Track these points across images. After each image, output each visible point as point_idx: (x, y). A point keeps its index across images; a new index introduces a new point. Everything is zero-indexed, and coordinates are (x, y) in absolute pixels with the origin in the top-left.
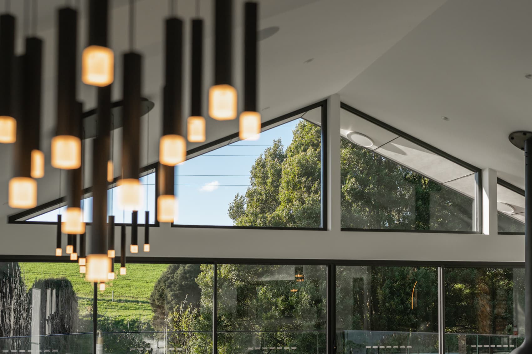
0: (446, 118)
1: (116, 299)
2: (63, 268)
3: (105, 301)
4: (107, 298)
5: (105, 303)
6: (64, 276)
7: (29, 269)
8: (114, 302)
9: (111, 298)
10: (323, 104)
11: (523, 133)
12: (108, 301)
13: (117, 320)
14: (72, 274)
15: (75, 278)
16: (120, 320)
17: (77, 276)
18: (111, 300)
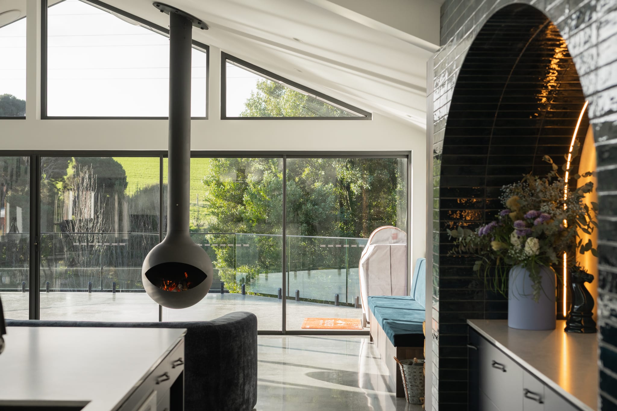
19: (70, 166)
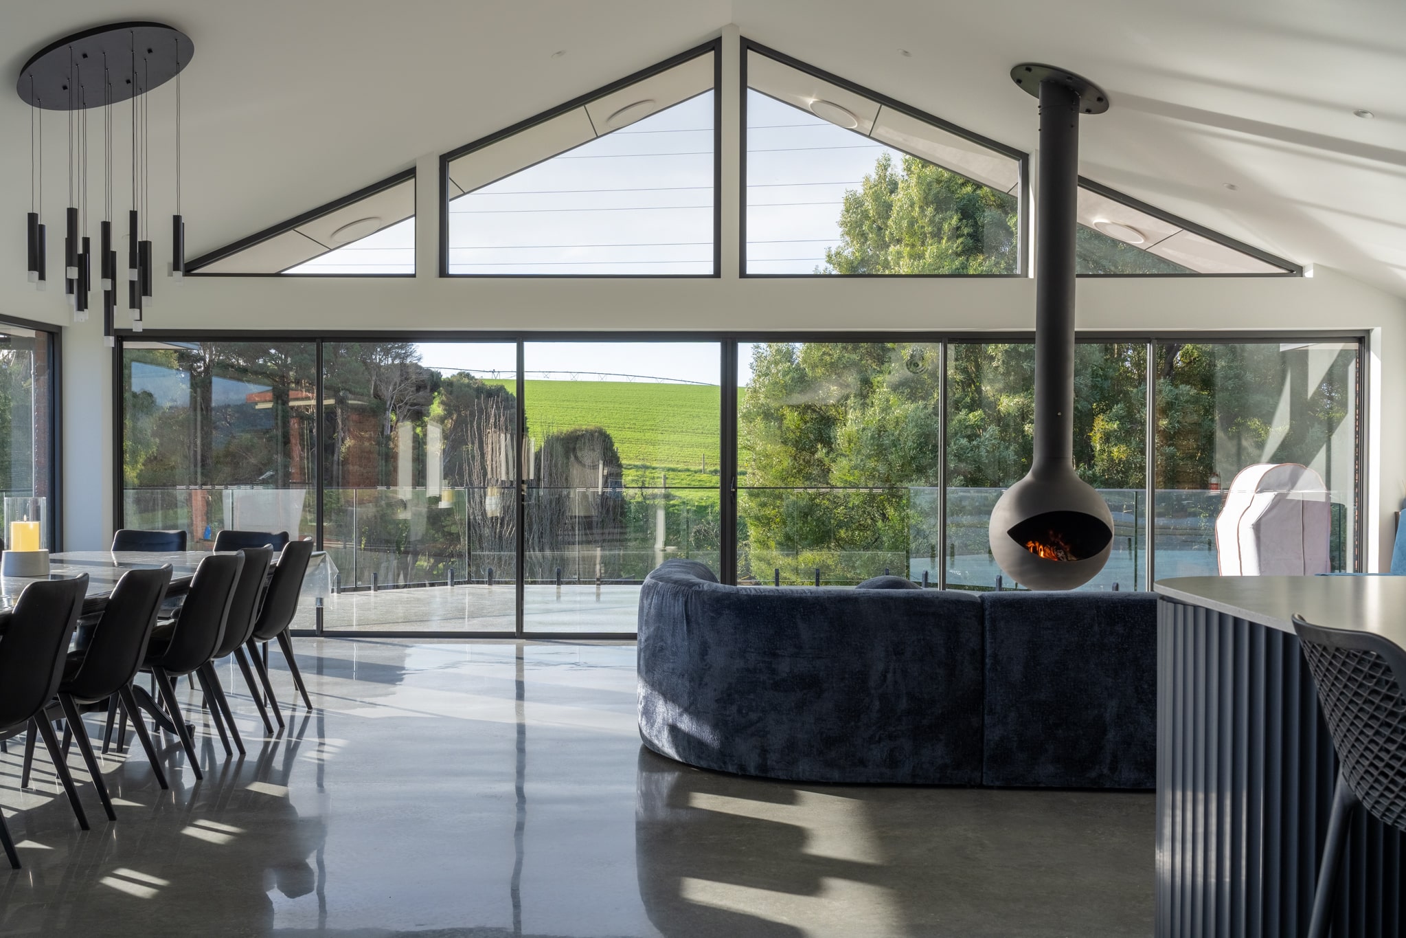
0: (906, 53)
1: (708, 470)
2: (631, 417)
3: (690, 473)
4: (693, 468)
5: (690, 475)
6: (599, 425)
7: (574, 419)
8: (705, 475)
9: (701, 467)
10: (714, 45)
11: (1024, 68)
12: (696, 472)
13: (704, 504)
14: (645, 427)
15: (649, 434)
16: (707, 504)
17: (653, 430)
18: (701, 471)
19: (436, 402)
